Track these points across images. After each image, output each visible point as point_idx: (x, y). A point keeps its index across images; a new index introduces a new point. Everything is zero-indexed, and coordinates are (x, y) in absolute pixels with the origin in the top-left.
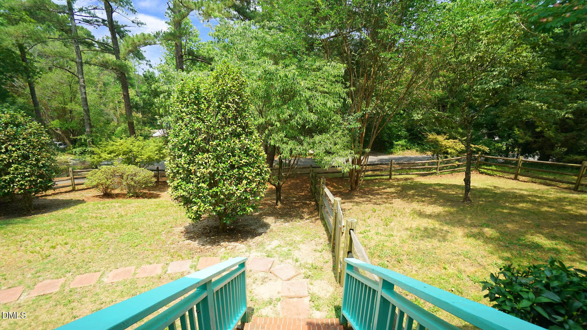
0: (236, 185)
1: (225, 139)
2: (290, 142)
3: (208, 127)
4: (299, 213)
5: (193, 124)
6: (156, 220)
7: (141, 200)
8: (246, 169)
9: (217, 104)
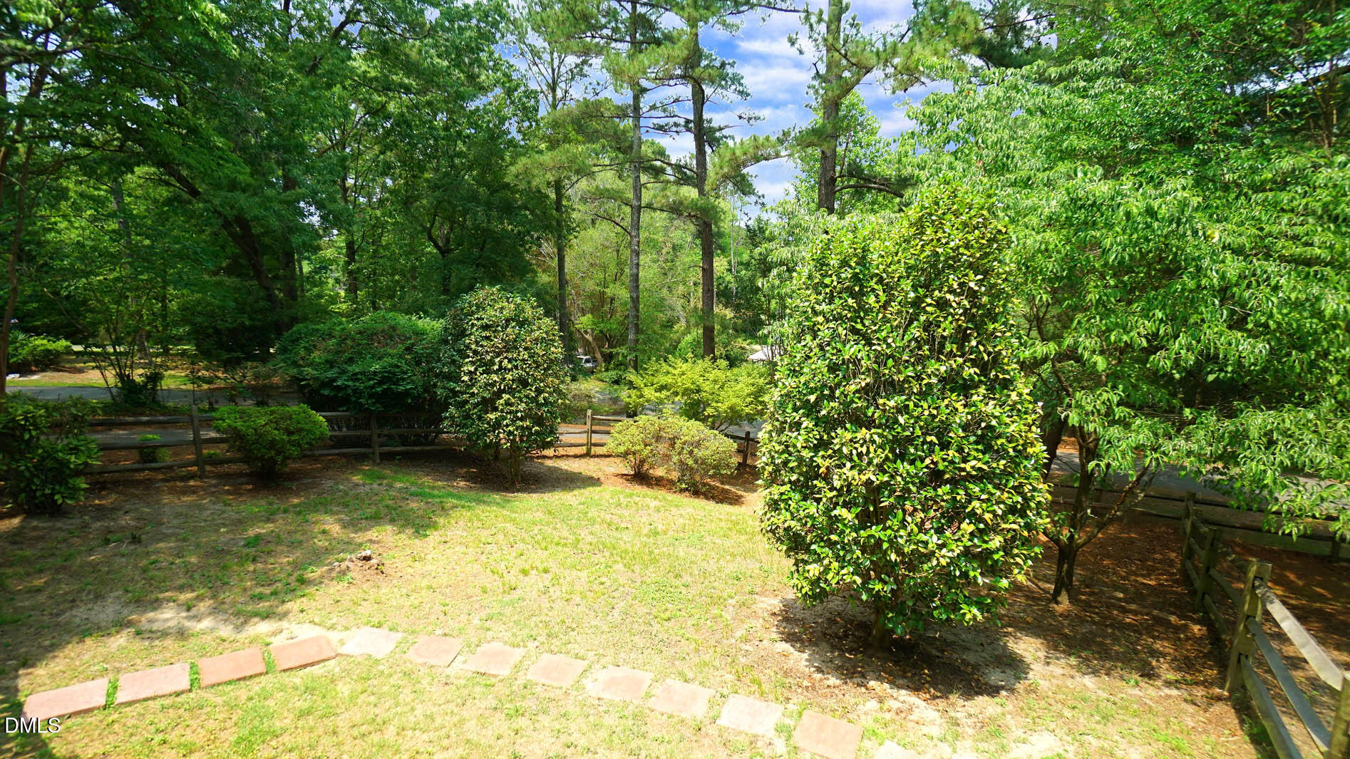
0: (939, 531)
1: (923, 395)
2: (1138, 422)
3: (880, 359)
4: (1136, 652)
5: (839, 346)
6: (721, 562)
7: (701, 504)
8: (977, 489)
9: (912, 295)
